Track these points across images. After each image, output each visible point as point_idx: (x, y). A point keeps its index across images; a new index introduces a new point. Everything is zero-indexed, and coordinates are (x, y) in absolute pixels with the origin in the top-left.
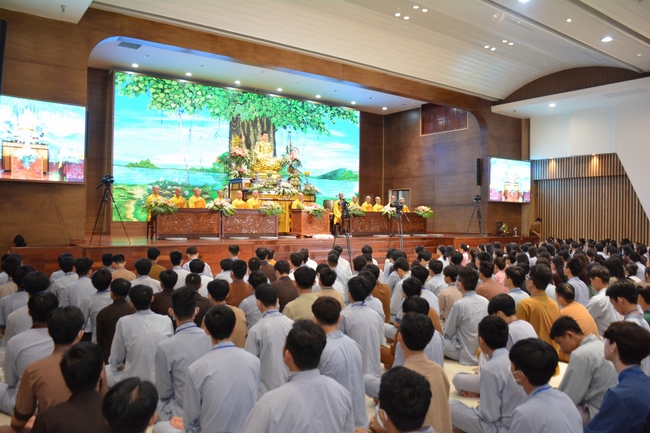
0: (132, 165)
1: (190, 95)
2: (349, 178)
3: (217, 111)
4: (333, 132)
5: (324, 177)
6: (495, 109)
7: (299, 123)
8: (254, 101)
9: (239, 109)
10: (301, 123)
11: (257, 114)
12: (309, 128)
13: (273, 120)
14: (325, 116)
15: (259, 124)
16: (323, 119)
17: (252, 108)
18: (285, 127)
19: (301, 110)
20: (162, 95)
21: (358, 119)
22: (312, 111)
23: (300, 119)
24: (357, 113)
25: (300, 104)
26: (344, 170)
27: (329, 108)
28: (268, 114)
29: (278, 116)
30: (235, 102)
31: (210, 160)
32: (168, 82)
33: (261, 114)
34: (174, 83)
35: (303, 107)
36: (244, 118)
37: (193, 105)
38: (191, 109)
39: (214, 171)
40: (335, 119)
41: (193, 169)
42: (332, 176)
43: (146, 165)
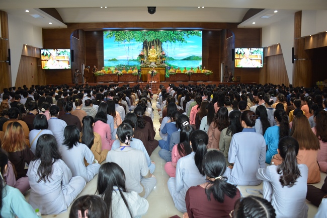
0: (110, 60)
1: (128, 35)
2: (197, 59)
3: (138, 39)
5: (184, 59)
7: (172, 39)
8: (152, 34)
9: (147, 38)
10: (173, 40)
11: (154, 38)
12: (177, 41)
13: (161, 40)
14: (184, 35)
15: (155, 42)
16: (183, 37)
17: (152, 36)
18: (166, 42)
19: (173, 35)
20: (118, 37)
21: (201, 35)
22: (178, 34)
23: (172, 38)
24: (201, 32)
25: (173, 32)
26: (194, 56)
27: (186, 32)
28: (158, 38)
29: (163, 38)
30: (145, 35)
32: (120, 32)
33: (155, 38)
34: (122, 32)
35: (174, 33)
36: (148, 41)
37: (129, 39)
38: (129, 40)
39: (137, 60)
40: (190, 36)
41: (130, 60)
42: (188, 59)
43: (114, 60)
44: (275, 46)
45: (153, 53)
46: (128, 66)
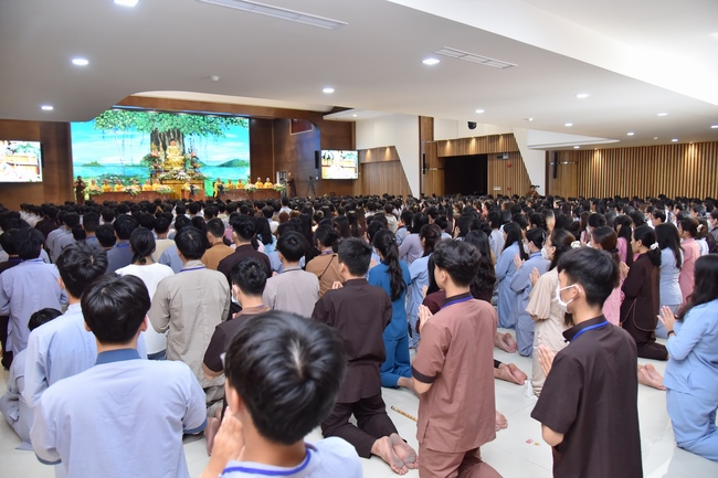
0: (86, 165)
1: (121, 118)
2: (242, 165)
3: (141, 127)
4: (228, 135)
5: (223, 166)
6: (326, 117)
7: (201, 130)
8: (167, 119)
9: (157, 125)
10: (204, 131)
11: (170, 127)
12: (209, 134)
13: (182, 130)
14: (220, 124)
15: (171, 134)
16: (220, 127)
17: (166, 123)
18: (191, 134)
19: (203, 122)
20: (102, 120)
21: (248, 125)
22: (210, 122)
23: (202, 128)
24: (247, 121)
25: (202, 118)
26: (238, 160)
27: (224, 119)
28: (178, 127)
29: (185, 127)
30: (154, 120)
31: (138, 159)
32: (106, 111)
33: (173, 127)
35: (204, 120)
36: (160, 130)
37: (124, 125)
38: (123, 127)
39: (141, 166)
40: (229, 126)
41: (127, 166)
42: (229, 165)
43: (95, 165)
44: (383, 150)
45: (173, 153)
46: (123, 177)
